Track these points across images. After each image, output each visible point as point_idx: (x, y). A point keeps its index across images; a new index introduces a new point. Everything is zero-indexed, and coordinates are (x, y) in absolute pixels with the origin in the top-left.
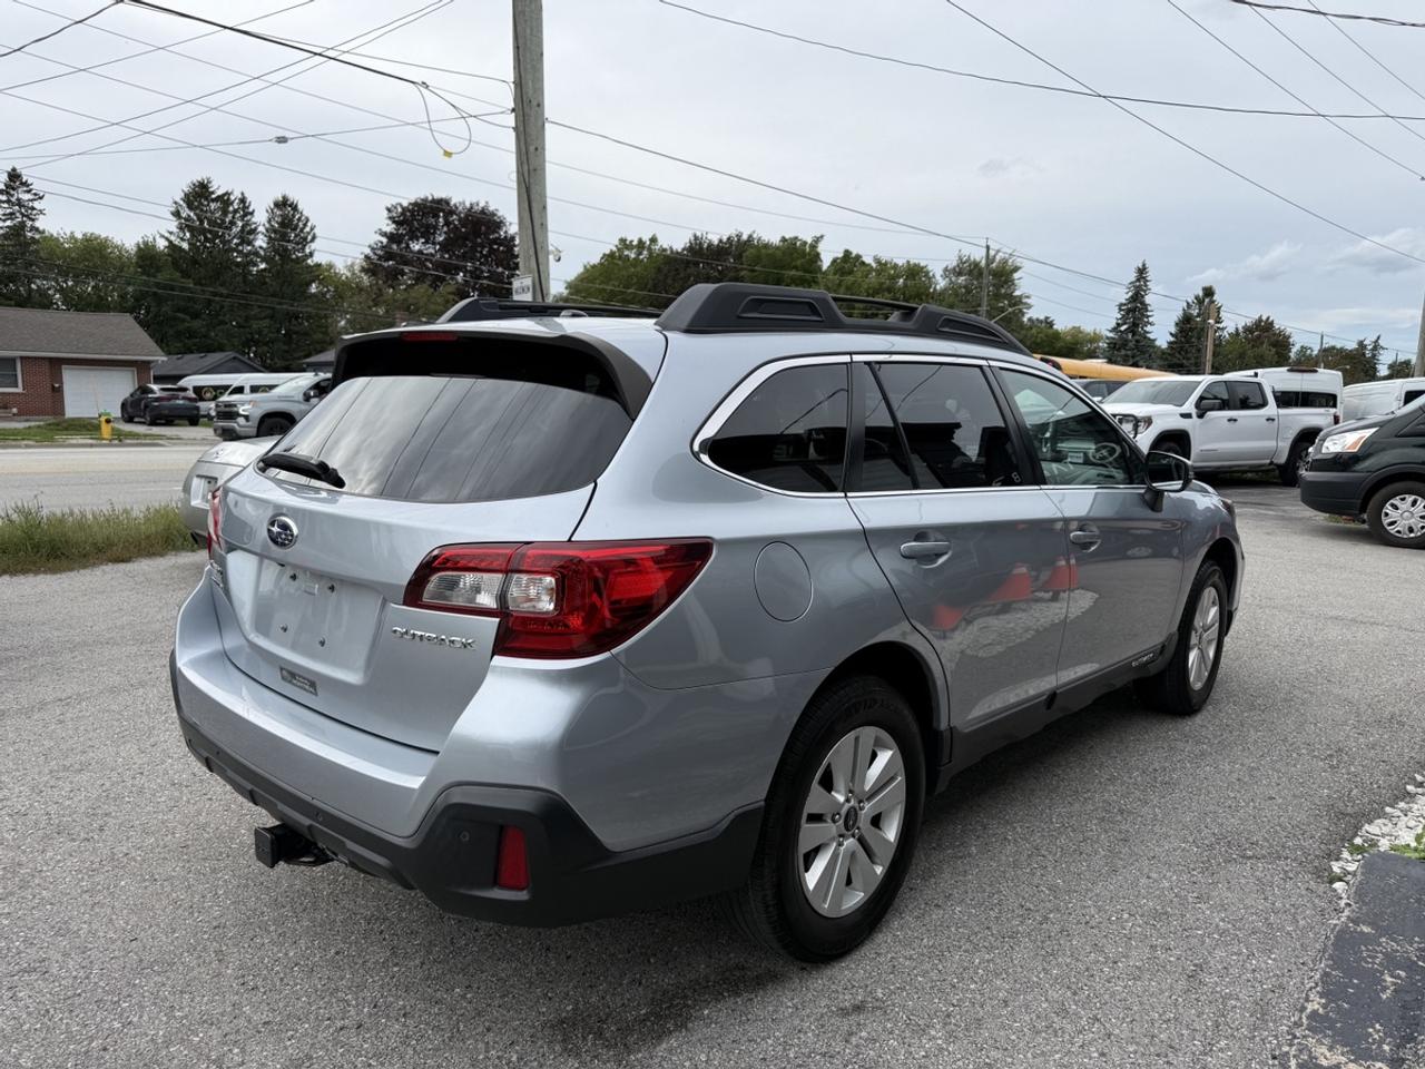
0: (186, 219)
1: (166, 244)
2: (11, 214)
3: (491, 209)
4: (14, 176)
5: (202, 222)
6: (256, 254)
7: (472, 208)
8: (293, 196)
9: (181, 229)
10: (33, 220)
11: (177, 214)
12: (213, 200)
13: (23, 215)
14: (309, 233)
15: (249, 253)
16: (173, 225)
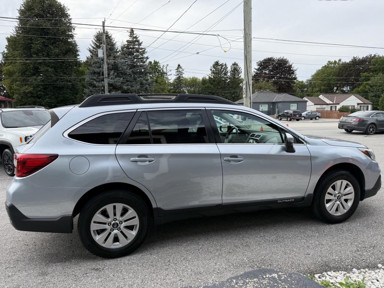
0: (213, 71)
1: (208, 77)
2: (178, 74)
3: (285, 58)
4: (179, 65)
5: (216, 71)
6: (227, 77)
7: (279, 59)
8: (237, 62)
9: (212, 73)
10: (182, 75)
11: (211, 70)
12: (219, 66)
13: (180, 74)
14: (240, 71)
15: (226, 78)
16: (210, 72)
